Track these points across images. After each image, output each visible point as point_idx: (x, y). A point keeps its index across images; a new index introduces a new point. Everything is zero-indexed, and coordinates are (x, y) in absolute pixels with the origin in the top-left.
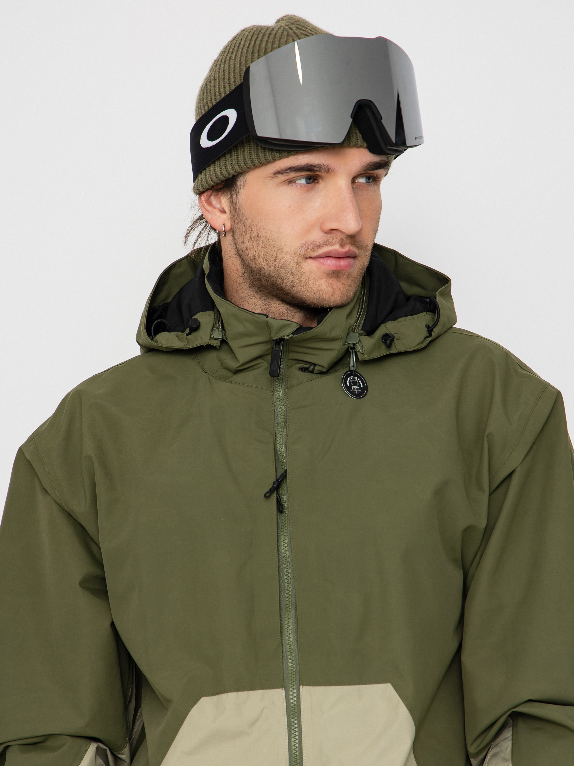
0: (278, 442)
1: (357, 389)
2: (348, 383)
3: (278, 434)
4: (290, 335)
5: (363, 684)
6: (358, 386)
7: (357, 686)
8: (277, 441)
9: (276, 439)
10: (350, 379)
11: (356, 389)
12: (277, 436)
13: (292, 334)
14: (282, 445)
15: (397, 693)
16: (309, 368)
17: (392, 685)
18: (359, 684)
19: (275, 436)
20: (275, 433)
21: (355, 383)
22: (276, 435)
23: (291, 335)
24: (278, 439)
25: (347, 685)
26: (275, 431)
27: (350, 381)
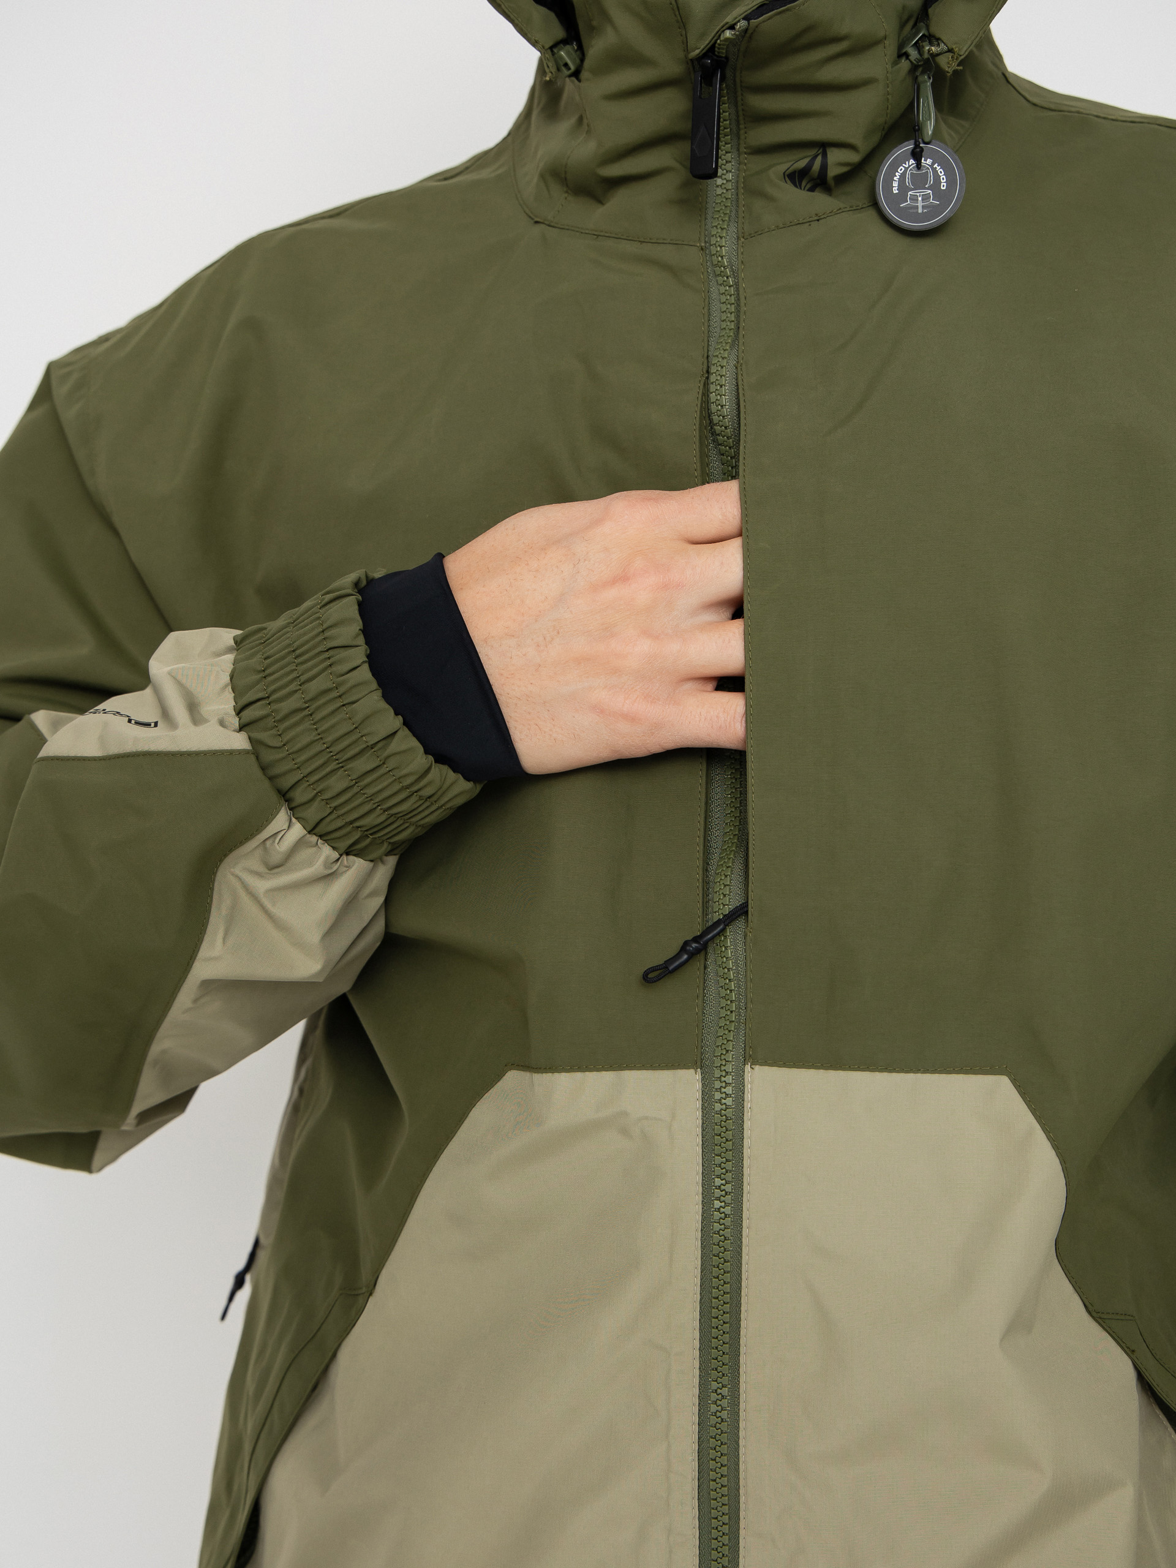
0: (712, 388)
1: (926, 198)
2: (895, 184)
3: (714, 365)
4: (739, 21)
5: (926, 1071)
6: (928, 189)
7: (911, 1075)
8: (711, 386)
9: (707, 378)
10: (906, 169)
11: (920, 199)
12: (712, 372)
13: (744, 19)
14: (724, 395)
15: (1029, 1107)
16: (811, 169)
17: (1014, 1081)
18: (917, 1071)
19: (708, 372)
20: (708, 362)
21: (919, 181)
22: (708, 367)
23: (743, 24)
24: (713, 378)
25: (881, 1071)
26: (708, 357)
27: (903, 176)
